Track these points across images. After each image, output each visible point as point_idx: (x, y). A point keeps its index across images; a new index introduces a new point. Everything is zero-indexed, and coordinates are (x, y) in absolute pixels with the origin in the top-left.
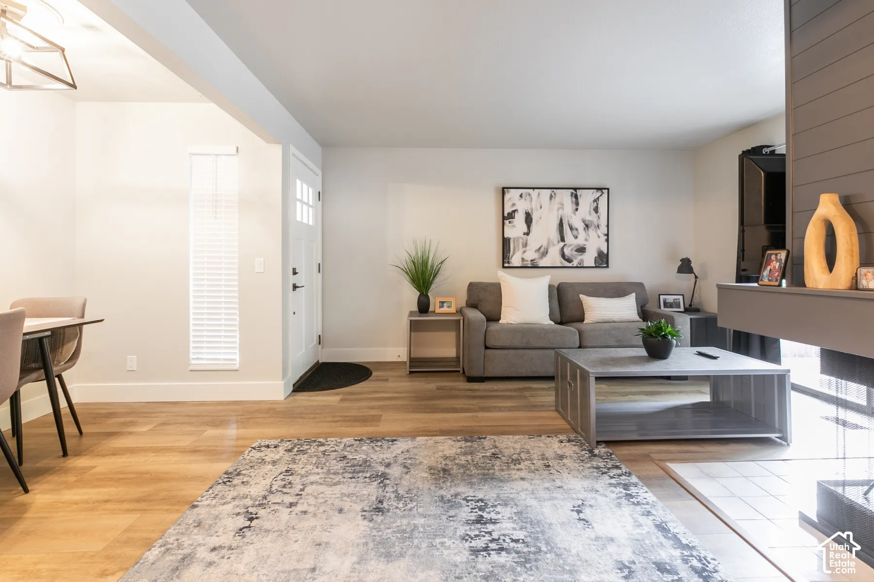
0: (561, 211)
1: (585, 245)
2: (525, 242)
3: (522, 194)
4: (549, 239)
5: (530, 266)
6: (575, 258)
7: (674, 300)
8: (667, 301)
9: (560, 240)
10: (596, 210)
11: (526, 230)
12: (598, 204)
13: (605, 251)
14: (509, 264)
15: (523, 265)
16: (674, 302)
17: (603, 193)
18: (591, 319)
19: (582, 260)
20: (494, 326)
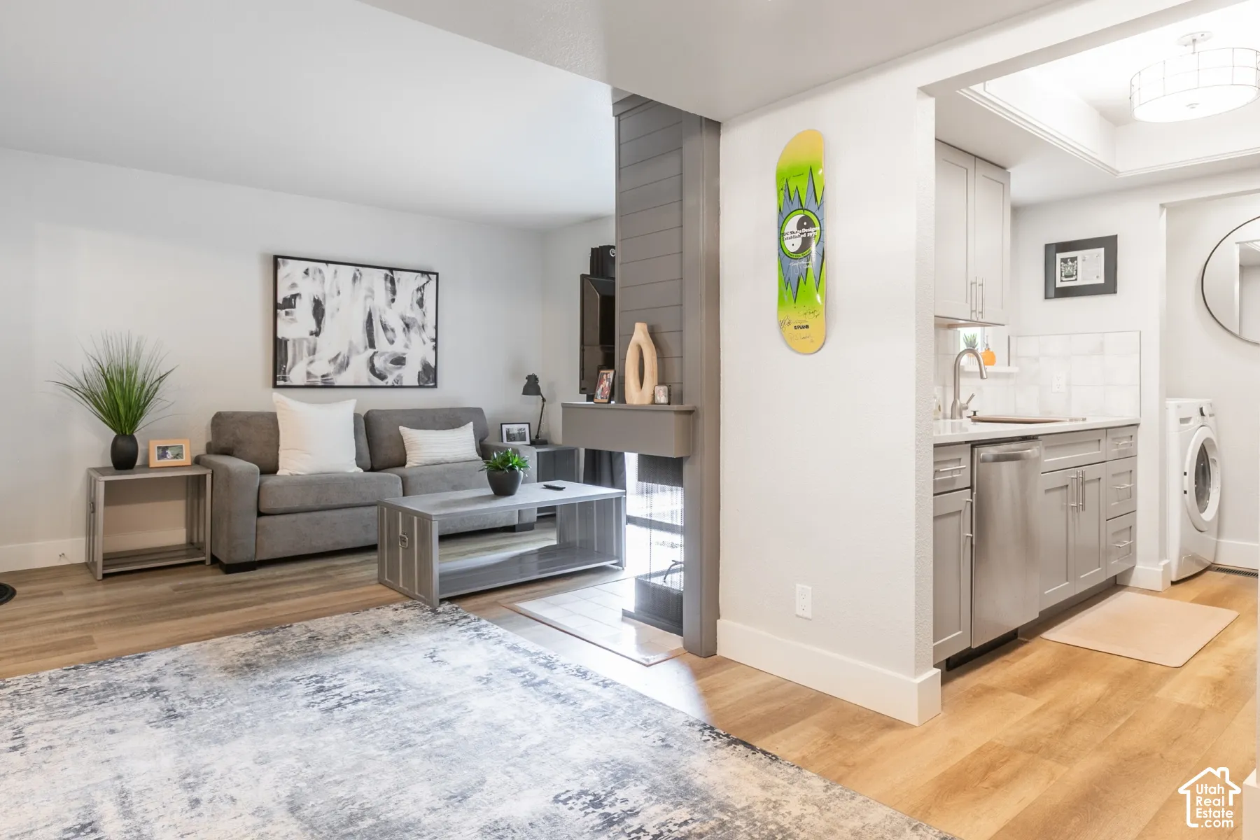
0: (369, 302)
1: (404, 354)
2: (312, 346)
3: (307, 270)
4: (351, 343)
5: (320, 384)
6: (391, 373)
7: (519, 430)
8: (510, 433)
9: (368, 344)
10: (421, 303)
11: (314, 328)
12: (422, 295)
13: (433, 364)
14: (285, 381)
15: (309, 384)
16: (519, 433)
17: (430, 279)
18: (417, 461)
19: (400, 377)
20: (270, 480)
